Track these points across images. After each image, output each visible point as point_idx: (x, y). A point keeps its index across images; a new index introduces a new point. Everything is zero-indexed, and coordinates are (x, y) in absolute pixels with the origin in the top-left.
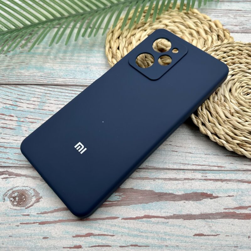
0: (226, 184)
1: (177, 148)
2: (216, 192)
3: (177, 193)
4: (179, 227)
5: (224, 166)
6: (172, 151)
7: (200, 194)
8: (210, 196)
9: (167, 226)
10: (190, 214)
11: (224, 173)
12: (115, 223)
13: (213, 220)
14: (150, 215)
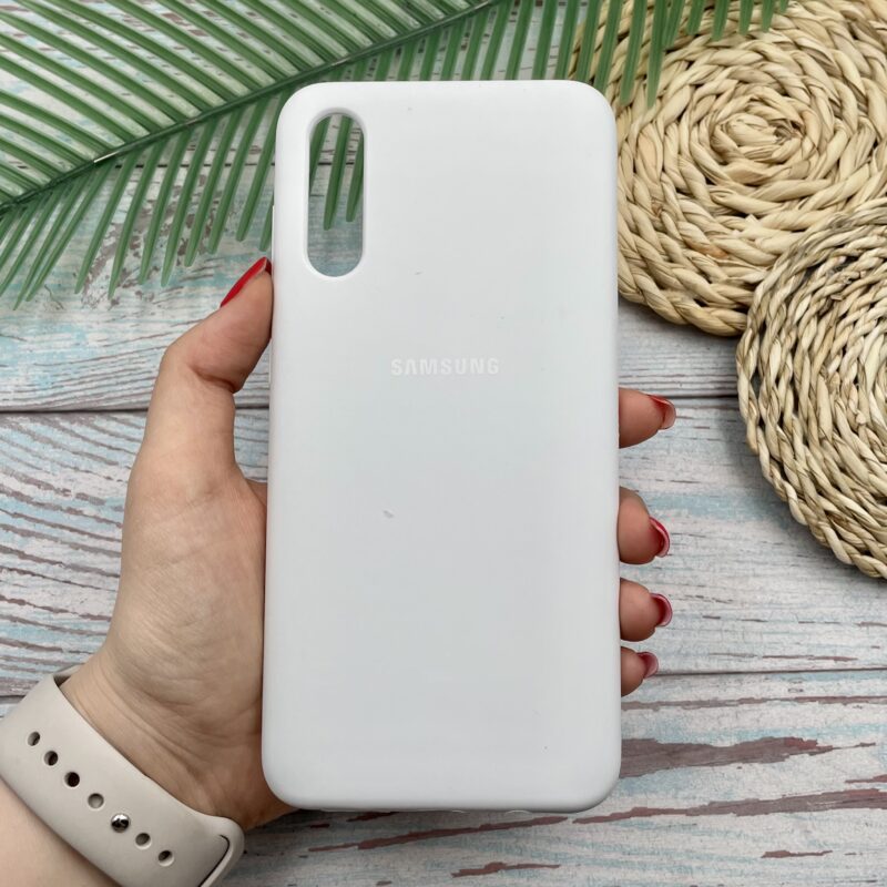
0: (856, 710)
1: (718, 605)
2: (827, 734)
3: (719, 744)
4: (725, 836)
5: (854, 657)
6: (705, 617)
7: (782, 742)
8: (810, 748)
9: (694, 834)
10: (754, 800)
11: (852, 677)
12: (559, 834)
13: (815, 814)
14: (650, 805)
